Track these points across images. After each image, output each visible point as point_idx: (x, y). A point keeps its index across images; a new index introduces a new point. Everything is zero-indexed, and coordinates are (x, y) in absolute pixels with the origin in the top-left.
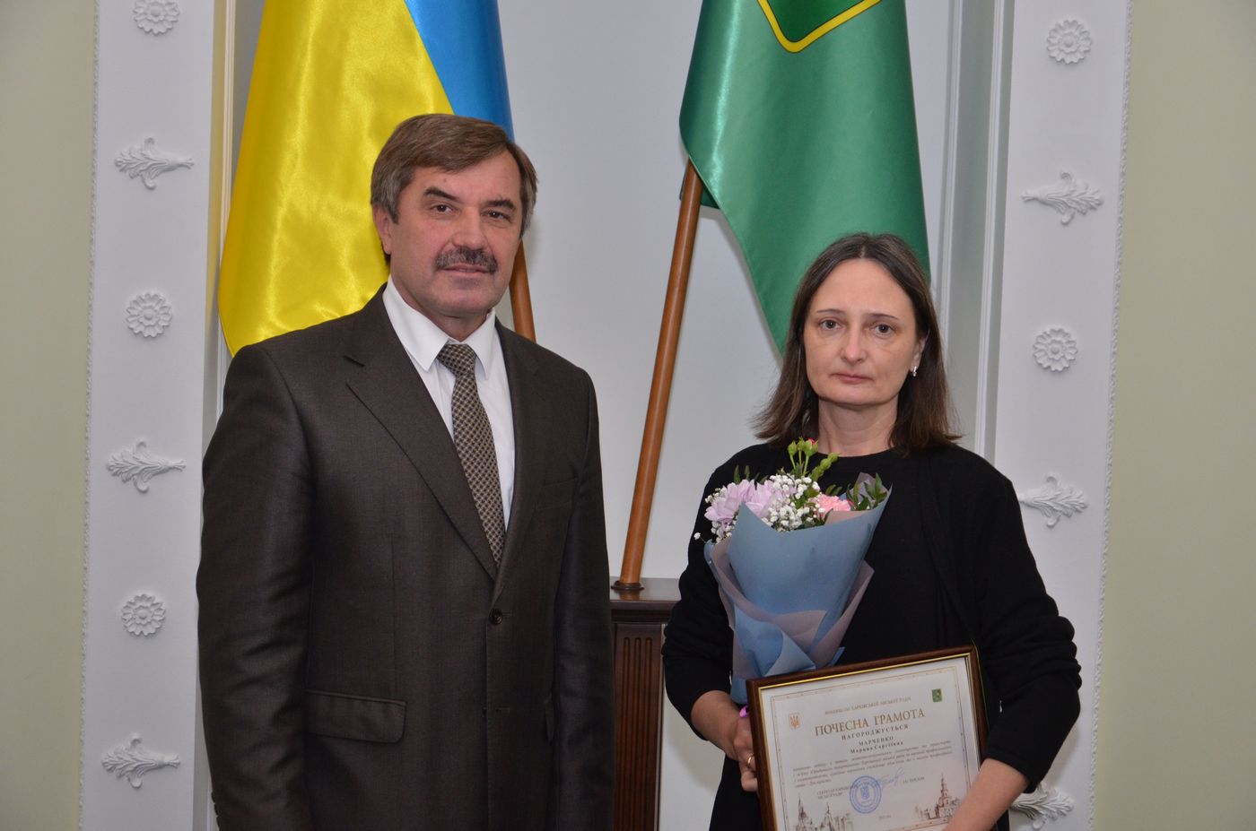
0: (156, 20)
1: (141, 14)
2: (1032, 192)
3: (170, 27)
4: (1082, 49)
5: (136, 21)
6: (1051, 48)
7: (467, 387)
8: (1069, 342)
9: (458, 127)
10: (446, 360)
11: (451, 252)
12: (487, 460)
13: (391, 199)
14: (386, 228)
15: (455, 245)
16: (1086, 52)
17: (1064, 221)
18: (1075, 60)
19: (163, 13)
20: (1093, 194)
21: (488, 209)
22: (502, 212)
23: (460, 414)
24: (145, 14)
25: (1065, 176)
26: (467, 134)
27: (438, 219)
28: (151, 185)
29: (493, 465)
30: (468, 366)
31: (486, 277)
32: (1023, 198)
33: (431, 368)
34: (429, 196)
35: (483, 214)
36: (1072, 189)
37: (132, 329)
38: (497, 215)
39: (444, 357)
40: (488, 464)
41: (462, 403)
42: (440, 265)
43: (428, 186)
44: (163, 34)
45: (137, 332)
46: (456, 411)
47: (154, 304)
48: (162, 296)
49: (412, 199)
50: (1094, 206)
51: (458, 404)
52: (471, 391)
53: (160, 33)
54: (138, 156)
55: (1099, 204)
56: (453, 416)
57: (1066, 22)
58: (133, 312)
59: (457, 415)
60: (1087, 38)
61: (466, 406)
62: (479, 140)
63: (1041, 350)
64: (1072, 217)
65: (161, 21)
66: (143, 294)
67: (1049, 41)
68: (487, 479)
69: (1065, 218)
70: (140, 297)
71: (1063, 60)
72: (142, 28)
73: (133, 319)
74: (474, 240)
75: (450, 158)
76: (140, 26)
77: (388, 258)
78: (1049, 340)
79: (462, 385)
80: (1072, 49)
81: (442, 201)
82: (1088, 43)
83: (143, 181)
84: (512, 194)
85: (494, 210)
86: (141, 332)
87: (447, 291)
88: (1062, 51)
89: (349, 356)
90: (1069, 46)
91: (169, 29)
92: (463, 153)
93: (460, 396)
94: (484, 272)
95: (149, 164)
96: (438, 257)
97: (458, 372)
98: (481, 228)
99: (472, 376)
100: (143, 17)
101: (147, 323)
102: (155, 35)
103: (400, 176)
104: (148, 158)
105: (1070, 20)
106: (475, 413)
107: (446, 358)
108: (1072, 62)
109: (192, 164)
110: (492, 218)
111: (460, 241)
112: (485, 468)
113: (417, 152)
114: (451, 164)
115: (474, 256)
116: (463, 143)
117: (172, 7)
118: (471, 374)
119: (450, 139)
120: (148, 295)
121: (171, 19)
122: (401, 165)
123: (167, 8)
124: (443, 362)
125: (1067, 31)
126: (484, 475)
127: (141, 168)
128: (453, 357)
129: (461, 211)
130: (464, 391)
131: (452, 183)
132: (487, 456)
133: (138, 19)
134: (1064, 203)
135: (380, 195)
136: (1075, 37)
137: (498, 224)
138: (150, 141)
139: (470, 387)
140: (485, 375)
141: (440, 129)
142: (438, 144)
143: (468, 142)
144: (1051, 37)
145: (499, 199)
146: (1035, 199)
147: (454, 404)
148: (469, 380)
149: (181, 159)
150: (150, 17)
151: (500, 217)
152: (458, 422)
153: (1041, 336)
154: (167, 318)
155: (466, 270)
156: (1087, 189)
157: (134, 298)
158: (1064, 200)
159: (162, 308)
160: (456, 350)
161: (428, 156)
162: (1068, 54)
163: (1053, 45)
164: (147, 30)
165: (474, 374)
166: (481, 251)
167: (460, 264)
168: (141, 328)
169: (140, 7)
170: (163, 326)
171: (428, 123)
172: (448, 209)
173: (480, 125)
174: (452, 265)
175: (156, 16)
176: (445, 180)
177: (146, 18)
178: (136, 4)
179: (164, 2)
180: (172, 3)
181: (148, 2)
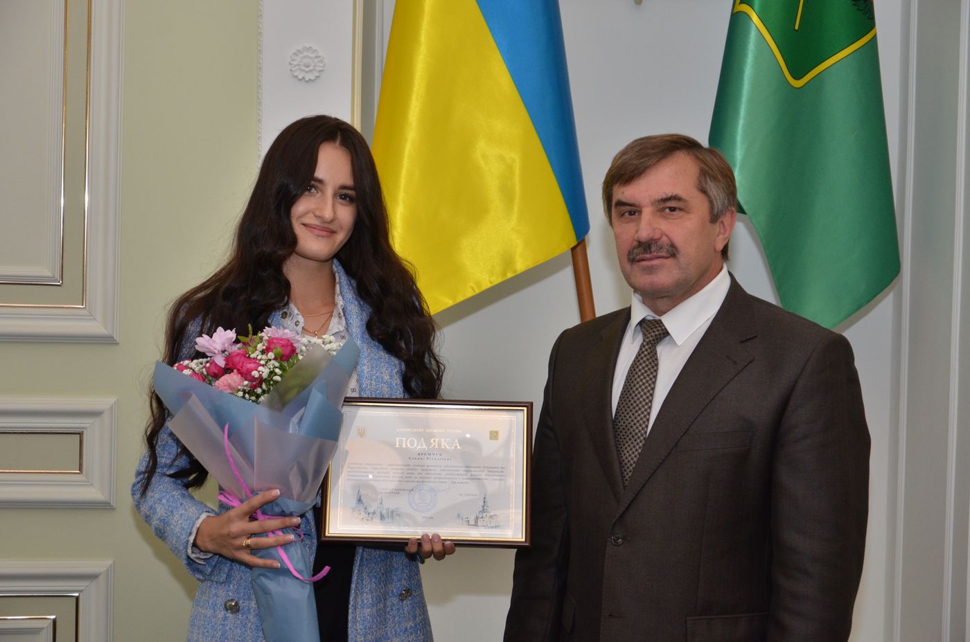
0: (307, 69)
1: (295, 66)
3: (318, 75)
5: (291, 71)
11: (635, 247)
15: (636, 241)
19: (312, 65)
24: (298, 65)
27: (627, 223)
31: (669, 261)
38: (673, 209)
42: (631, 259)
44: (313, 80)
53: (310, 80)
65: (311, 71)
72: (297, 76)
76: (295, 74)
91: (317, 77)
94: (665, 257)
96: (629, 252)
100: (297, 67)
102: (307, 82)
117: (319, 59)
121: (318, 69)
123: (316, 60)
133: (293, 69)
150: (304, 68)
151: (677, 210)
164: (300, 77)
169: (295, 60)
175: (307, 66)
177: (300, 69)
178: (291, 57)
179: (313, 55)
180: (319, 57)
181: (301, 55)
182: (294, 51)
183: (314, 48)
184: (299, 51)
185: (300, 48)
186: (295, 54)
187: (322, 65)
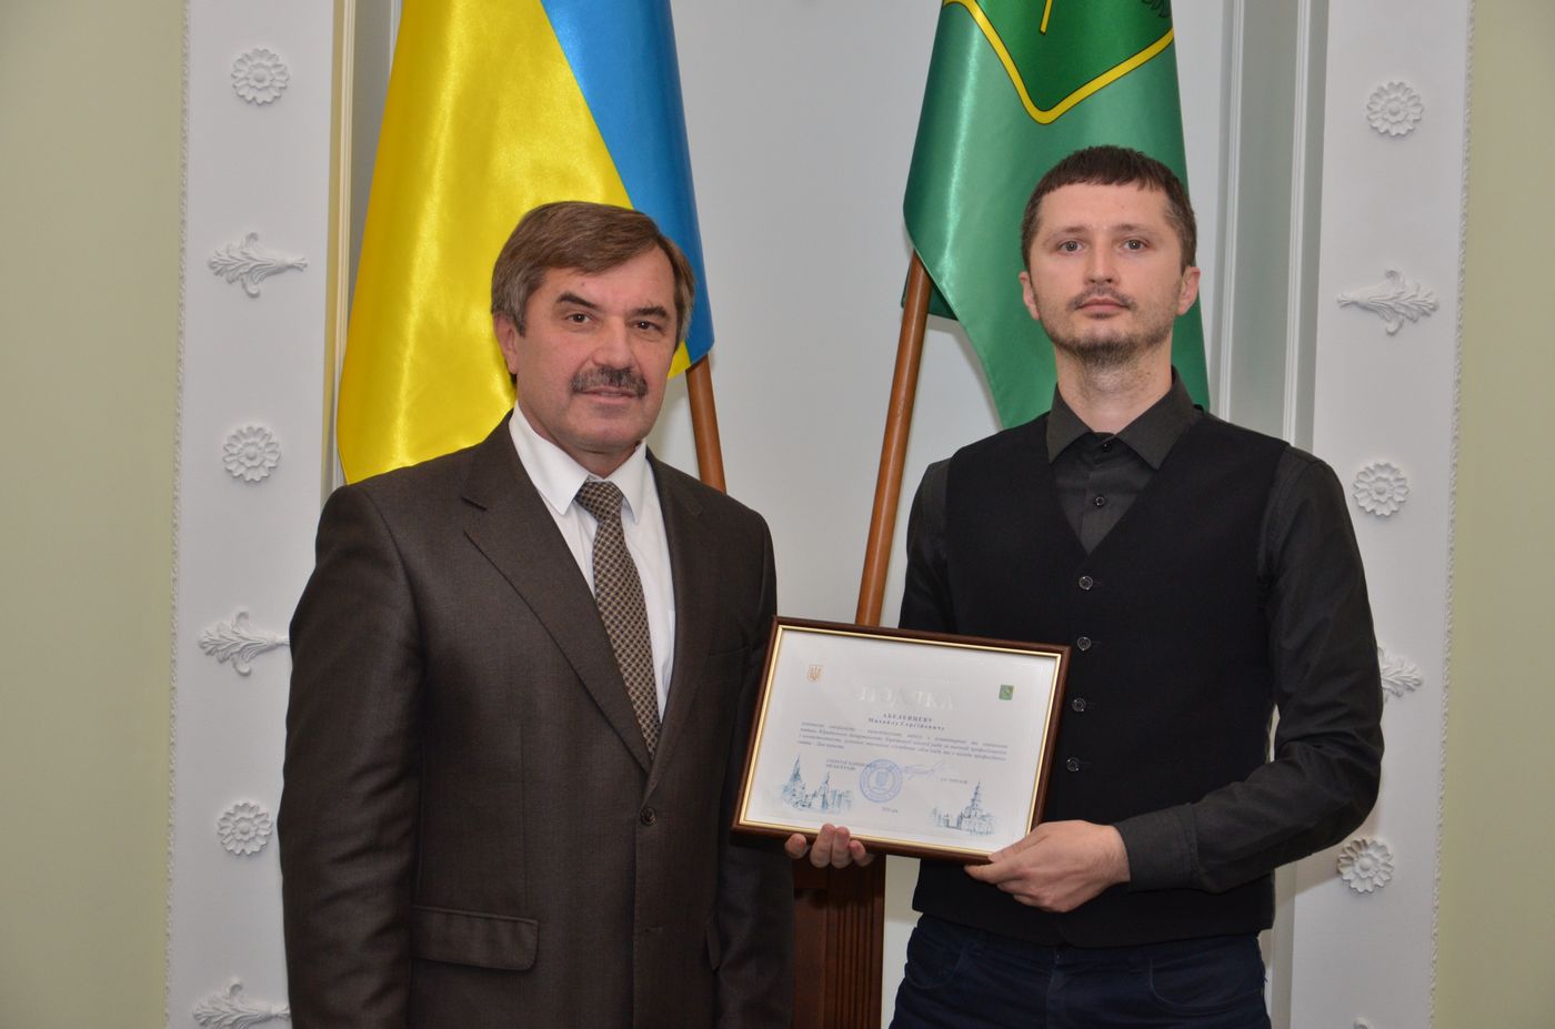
0: (260, 86)
1: (242, 79)
2: (1352, 295)
3: (277, 94)
4: (1411, 118)
5: (235, 87)
6: (1372, 117)
7: (611, 534)
8: (1398, 480)
9: (599, 219)
10: (585, 502)
11: (591, 370)
12: (636, 623)
13: (517, 307)
14: (510, 342)
15: (596, 364)
16: (1416, 121)
17: (1392, 330)
18: (1403, 132)
19: (268, 78)
20: (1427, 296)
21: (636, 318)
22: (654, 321)
23: (603, 567)
24: (247, 78)
25: (1392, 274)
26: (609, 227)
27: (576, 331)
28: (254, 292)
29: (643, 629)
30: (613, 508)
31: (633, 402)
32: (1339, 302)
33: (568, 511)
34: (563, 303)
35: (629, 325)
36: (1401, 290)
37: (230, 471)
38: (647, 325)
39: (584, 498)
40: (637, 628)
41: (605, 553)
42: (577, 388)
43: (563, 290)
44: (270, 103)
45: (236, 474)
46: (598, 563)
47: (258, 440)
48: (268, 430)
49: (542, 307)
50: (1428, 311)
51: (600, 554)
52: (616, 538)
53: (264, 102)
54: (238, 256)
55: (1434, 309)
56: (594, 569)
57: (1391, 84)
58: (232, 450)
59: (598, 568)
60: (1417, 105)
61: (610, 557)
62: (624, 234)
63: (1363, 490)
64: (1401, 325)
65: (266, 88)
66: (244, 428)
67: (1369, 108)
68: (636, 646)
69: (1392, 327)
70: (241, 432)
71: (1387, 132)
72: (243, 97)
73: (232, 458)
74: (619, 358)
75: (589, 257)
76: (241, 93)
77: (514, 378)
78: (1373, 478)
79: (606, 531)
80: (1399, 118)
81: (579, 309)
82: (1418, 110)
83: (244, 286)
84: (664, 299)
85: (643, 320)
86: (241, 475)
87: (587, 419)
88: (1386, 120)
89: (467, 497)
90: (1394, 114)
91: (276, 97)
92: (606, 251)
93: (603, 544)
94: (630, 396)
95: (252, 265)
96: (575, 378)
97: (600, 516)
98: (628, 341)
99: (617, 520)
100: (245, 82)
101: (249, 464)
102: (260, 105)
103: (527, 278)
104: (251, 258)
105: (1396, 82)
106: (621, 566)
107: (587, 499)
108: (1398, 134)
109: (306, 266)
110: (642, 330)
111: (601, 359)
112: (634, 632)
113: (547, 251)
114: (590, 265)
115: (620, 378)
116: (604, 238)
117: (279, 70)
118: (617, 518)
119: (588, 233)
120: (250, 428)
121: (279, 85)
122: (528, 265)
123: (274, 71)
124: (581, 504)
125: (1392, 96)
126: (631, 641)
127: (241, 271)
128: (594, 498)
129: (602, 322)
130: (607, 539)
131: (590, 288)
132: (635, 618)
133: (238, 85)
134: (1390, 308)
135: (503, 301)
136: (1402, 103)
137: (646, 337)
138: (253, 237)
139: (615, 534)
140: (634, 520)
141: (577, 220)
142: (573, 239)
143: (611, 237)
144: (1372, 103)
145: (649, 306)
146: (1355, 303)
147: (596, 555)
148: (614, 525)
149: (291, 259)
150: (253, 83)
151: (651, 328)
152: (600, 577)
153: (1364, 473)
154: (274, 458)
155: (610, 394)
156: (1418, 290)
157: (233, 432)
158: (1389, 303)
159: (268, 445)
160: (597, 489)
161: (562, 254)
162: (1393, 124)
163: (1375, 113)
164: (249, 98)
165: (620, 518)
166: (627, 370)
167: (602, 386)
168: (242, 470)
169: (240, 71)
170: (270, 468)
171: (560, 214)
172: (587, 320)
173: (624, 216)
174: (593, 388)
175: (260, 81)
176: (583, 285)
177: (248, 84)
178: (234, 66)
179: (270, 64)
180: (280, 66)
181: (249, 63)
182: (240, 57)
183: (272, 53)
184: (247, 56)
185: (249, 52)
186: (241, 61)
187: (284, 78)
